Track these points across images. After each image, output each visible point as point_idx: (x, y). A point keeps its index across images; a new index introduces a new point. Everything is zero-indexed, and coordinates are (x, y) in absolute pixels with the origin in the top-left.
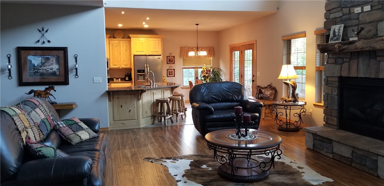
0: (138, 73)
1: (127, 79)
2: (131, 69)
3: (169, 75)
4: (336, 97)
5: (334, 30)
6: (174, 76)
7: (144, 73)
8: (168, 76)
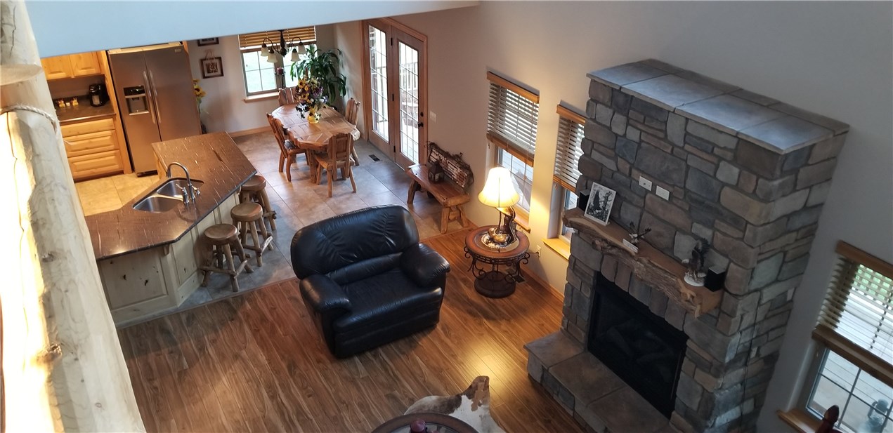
0: (126, 95)
1: (96, 101)
2: (103, 77)
3: (209, 72)
4: (588, 301)
5: (598, 193)
6: (222, 75)
7: (144, 95)
8: (204, 77)
